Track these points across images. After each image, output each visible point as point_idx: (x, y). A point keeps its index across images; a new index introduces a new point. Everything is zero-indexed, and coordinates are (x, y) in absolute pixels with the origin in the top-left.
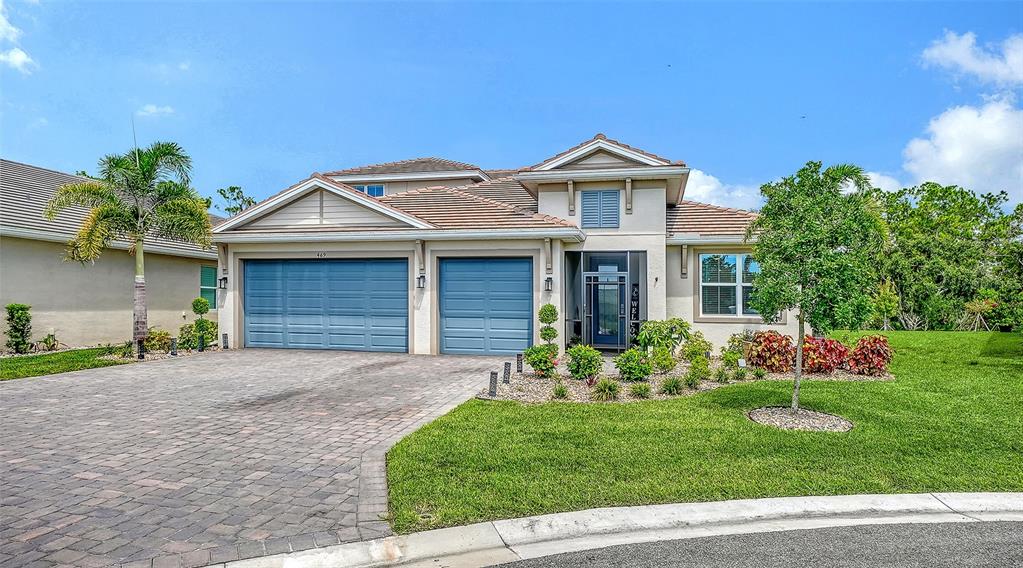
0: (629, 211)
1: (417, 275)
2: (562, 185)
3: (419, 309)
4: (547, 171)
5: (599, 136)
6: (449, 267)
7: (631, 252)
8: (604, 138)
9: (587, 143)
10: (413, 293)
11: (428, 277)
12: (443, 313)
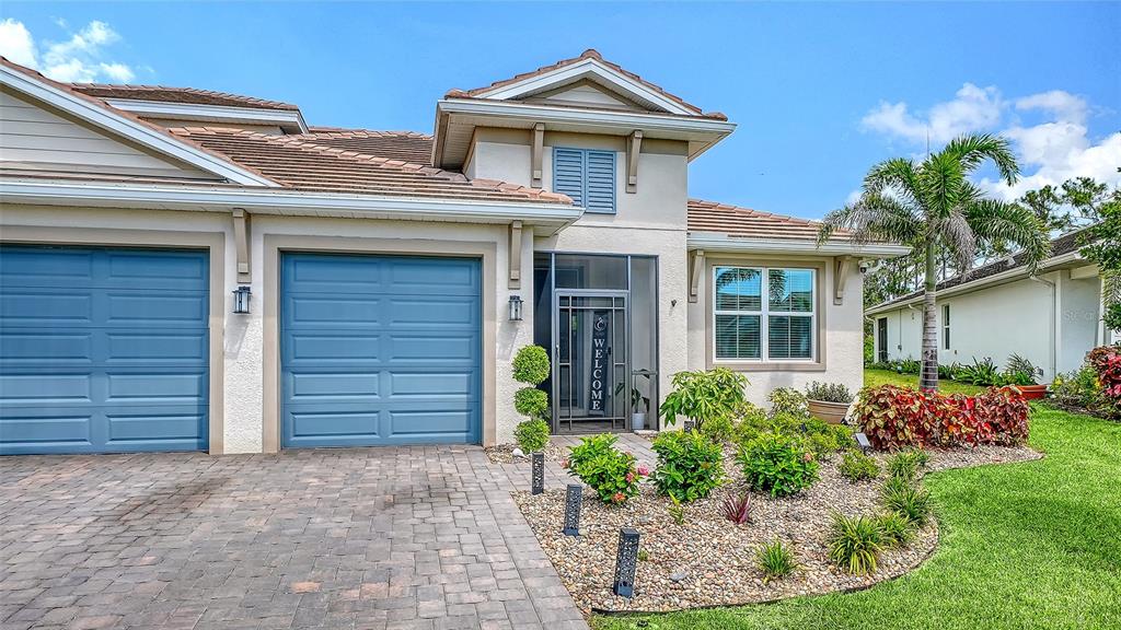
0: (631, 186)
1: (230, 285)
2: (526, 133)
3: (234, 356)
4: (499, 101)
5: (589, 53)
6: (302, 271)
7: (633, 256)
8: (598, 58)
9: (570, 62)
10: (221, 322)
11: (258, 290)
12: (289, 362)
